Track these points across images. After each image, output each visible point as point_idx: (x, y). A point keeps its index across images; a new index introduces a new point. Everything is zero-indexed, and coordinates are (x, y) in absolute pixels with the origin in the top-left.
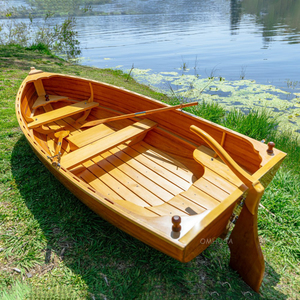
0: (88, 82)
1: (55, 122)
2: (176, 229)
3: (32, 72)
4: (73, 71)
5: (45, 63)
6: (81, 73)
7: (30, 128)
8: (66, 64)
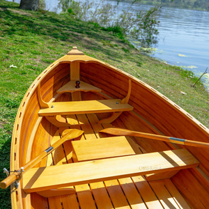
0: (128, 78)
1: (75, 116)
3: (72, 51)
4: (137, 60)
5: (112, 46)
6: (144, 65)
7: (39, 115)
8: (133, 52)
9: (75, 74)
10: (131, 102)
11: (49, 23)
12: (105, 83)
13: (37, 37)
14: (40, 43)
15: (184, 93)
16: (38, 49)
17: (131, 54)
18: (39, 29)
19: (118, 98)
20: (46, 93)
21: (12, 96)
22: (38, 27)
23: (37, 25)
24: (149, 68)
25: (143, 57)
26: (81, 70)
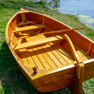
0: (42, 16)
2: (35, 73)
3: (21, 10)
4: (50, 13)
5: (39, 10)
6: (53, 15)
7: (13, 32)
8: (49, 11)
9: (24, 18)
10: (45, 24)
11: (11, 3)
12: (35, 19)
13: (7, 10)
14: (9, 12)
15: (69, 23)
16: (8, 14)
17: (48, 12)
18: (7, 6)
19: (40, 24)
20: (14, 25)
21: (2, 30)
22: (6, 6)
23: (6, 5)
24: (56, 16)
25: (53, 12)
26: (26, 16)
